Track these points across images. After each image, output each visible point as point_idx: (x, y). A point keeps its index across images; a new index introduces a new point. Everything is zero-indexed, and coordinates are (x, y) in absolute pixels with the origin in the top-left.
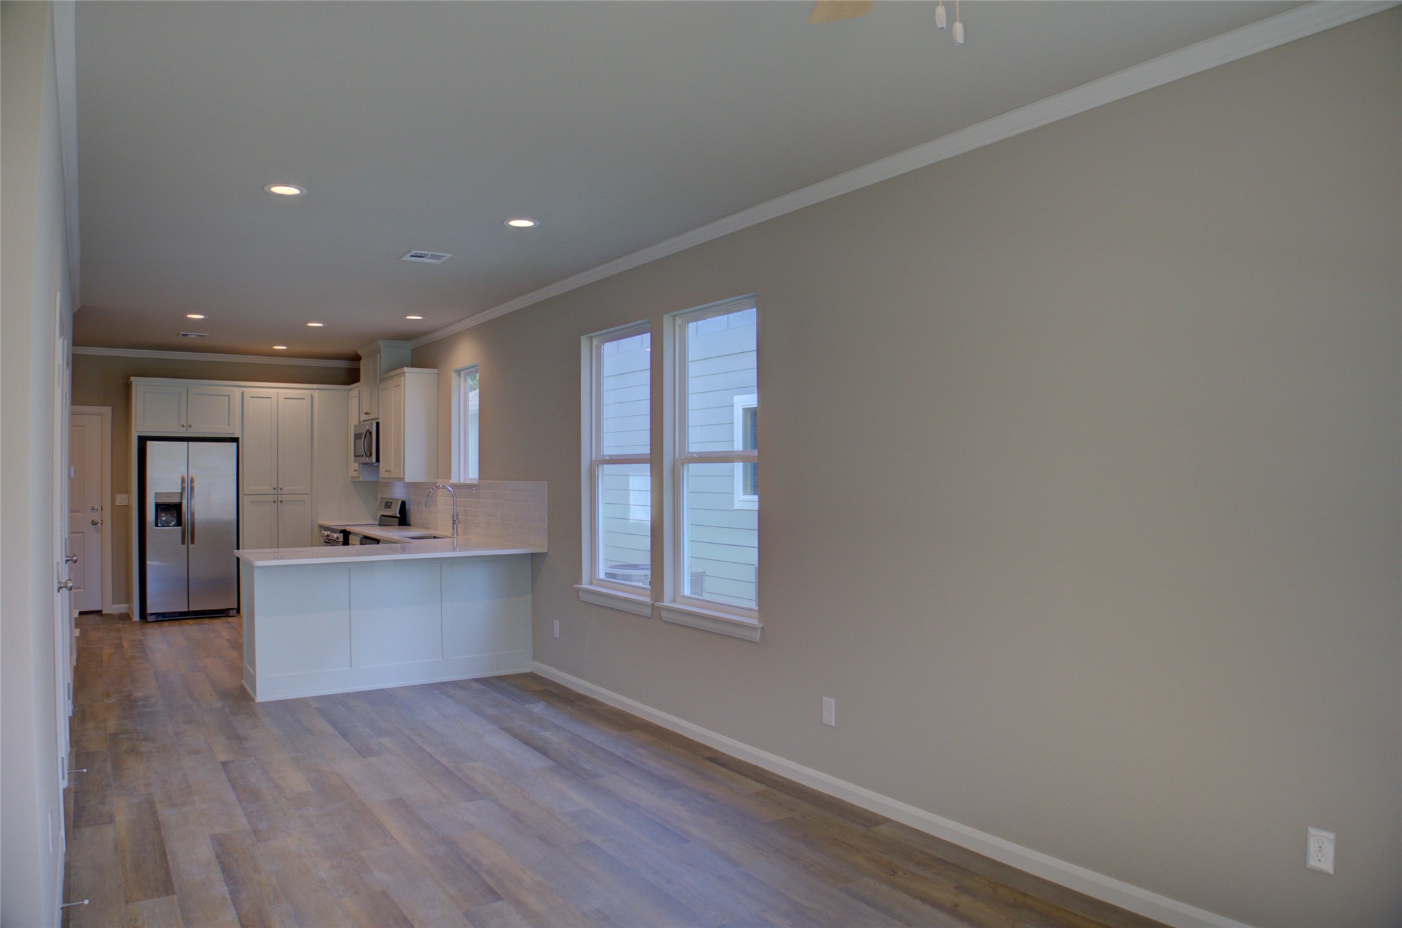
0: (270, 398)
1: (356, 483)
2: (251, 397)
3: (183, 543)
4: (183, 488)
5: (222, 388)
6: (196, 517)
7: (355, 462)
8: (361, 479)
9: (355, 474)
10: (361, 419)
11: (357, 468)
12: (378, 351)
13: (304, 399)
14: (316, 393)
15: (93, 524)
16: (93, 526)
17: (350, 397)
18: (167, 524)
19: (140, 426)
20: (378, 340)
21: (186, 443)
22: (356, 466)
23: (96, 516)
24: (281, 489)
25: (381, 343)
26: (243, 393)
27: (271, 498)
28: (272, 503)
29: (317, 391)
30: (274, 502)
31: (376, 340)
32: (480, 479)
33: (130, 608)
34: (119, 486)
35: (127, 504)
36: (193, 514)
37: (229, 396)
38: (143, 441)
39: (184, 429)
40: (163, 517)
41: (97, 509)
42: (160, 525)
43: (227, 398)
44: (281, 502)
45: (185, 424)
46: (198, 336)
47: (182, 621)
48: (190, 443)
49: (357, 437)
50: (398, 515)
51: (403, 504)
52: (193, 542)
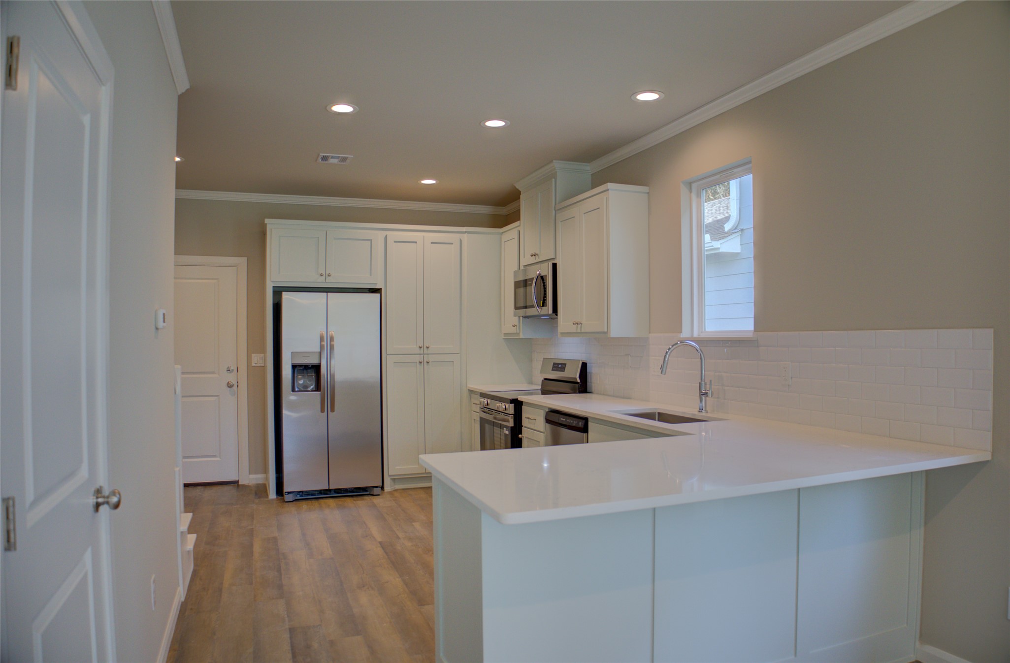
0: (416, 242)
1: (511, 340)
2: (395, 242)
3: (322, 411)
4: (322, 347)
5: (363, 231)
6: (336, 380)
7: (515, 316)
8: (521, 336)
9: (514, 330)
10: (523, 263)
11: (517, 323)
12: (554, 176)
13: (452, 244)
14: (465, 237)
15: (229, 387)
16: (229, 389)
17: (503, 240)
18: (304, 389)
19: (275, 277)
20: (554, 161)
21: (326, 294)
22: (515, 320)
23: (232, 378)
24: (427, 348)
25: (557, 165)
26: (386, 237)
27: (417, 358)
28: (418, 363)
29: (465, 235)
30: (420, 363)
31: (552, 161)
32: (755, 330)
33: (267, 479)
34: (254, 346)
35: (263, 365)
36: (333, 376)
37: (371, 240)
38: (278, 292)
39: (324, 278)
40: (300, 380)
41: (233, 370)
42: (297, 390)
43: (369, 242)
44: (428, 363)
45: (324, 273)
47: (322, 501)
48: (329, 294)
49: (517, 285)
50: (579, 381)
51: (584, 366)
52: (333, 410)
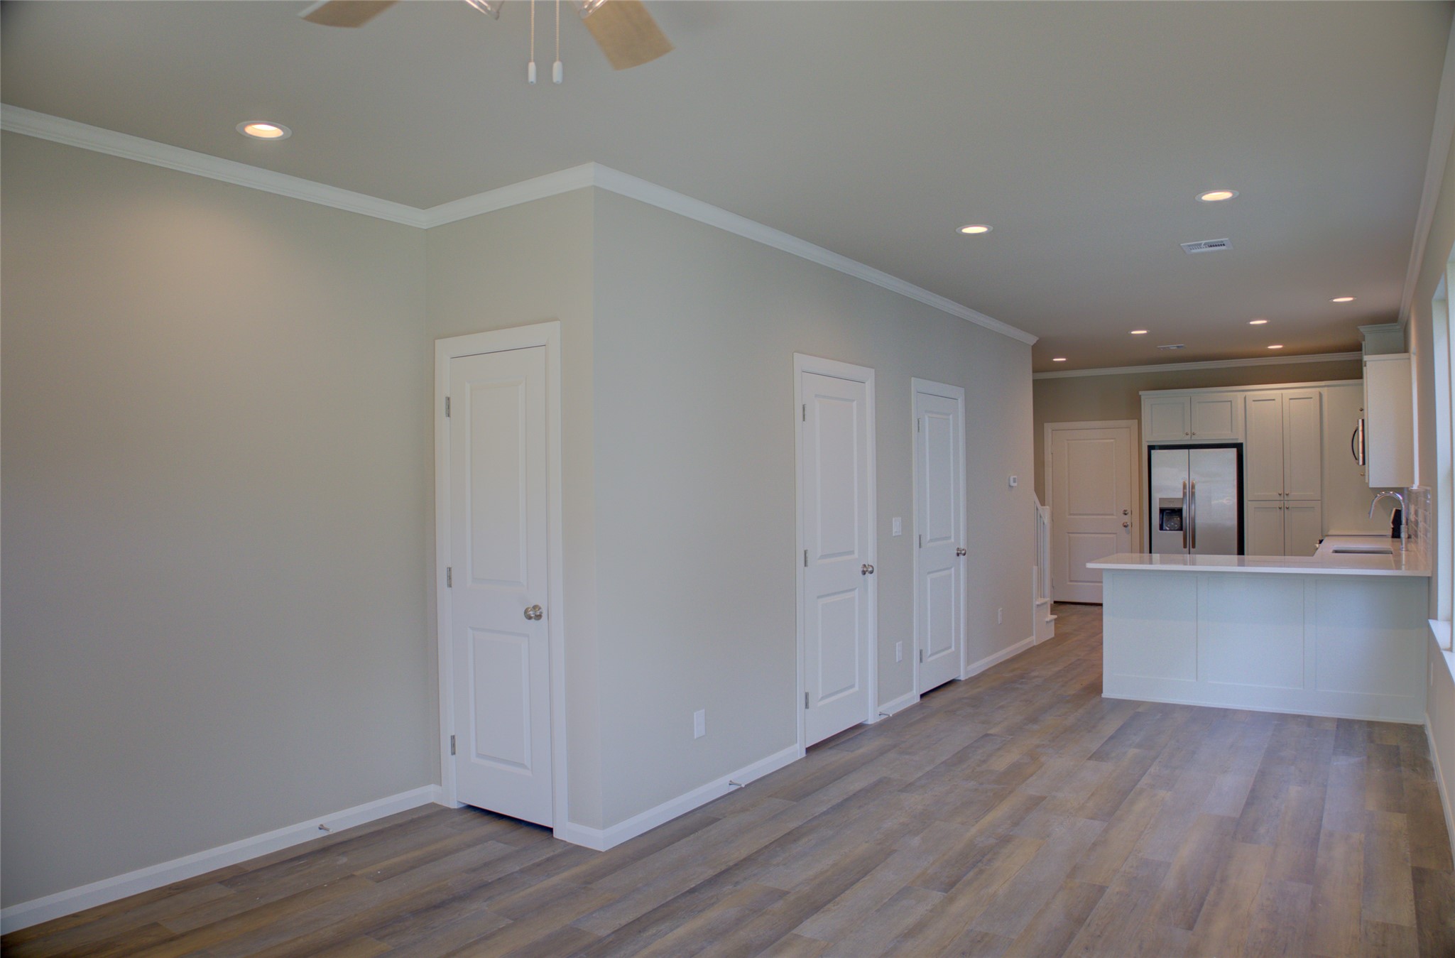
0: (1274, 400)
2: (1254, 401)
3: (1185, 547)
4: (1184, 494)
5: (1222, 394)
6: (1197, 521)
12: (1362, 339)
13: (1311, 398)
14: (1325, 391)
15: (1124, 526)
16: (1125, 528)
18: (1170, 528)
19: (1148, 439)
20: (1361, 326)
21: (1187, 450)
23: (1127, 519)
24: (1287, 495)
26: (1245, 398)
27: (1278, 504)
28: (1278, 508)
29: (1326, 388)
30: (1280, 508)
31: (1357, 327)
32: (1421, 484)
36: (1193, 519)
37: (1231, 401)
39: (1188, 437)
40: (1169, 521)
41: (1128, 513)
42: (1165, 529)
43: (1230, 403)
44: (1287, 508)
45: (1189, 433)
46: (1178, 347)
48: (1190, 450)
50: (1392, 526)
51: (1397, 512)
52: (1194, 547)
